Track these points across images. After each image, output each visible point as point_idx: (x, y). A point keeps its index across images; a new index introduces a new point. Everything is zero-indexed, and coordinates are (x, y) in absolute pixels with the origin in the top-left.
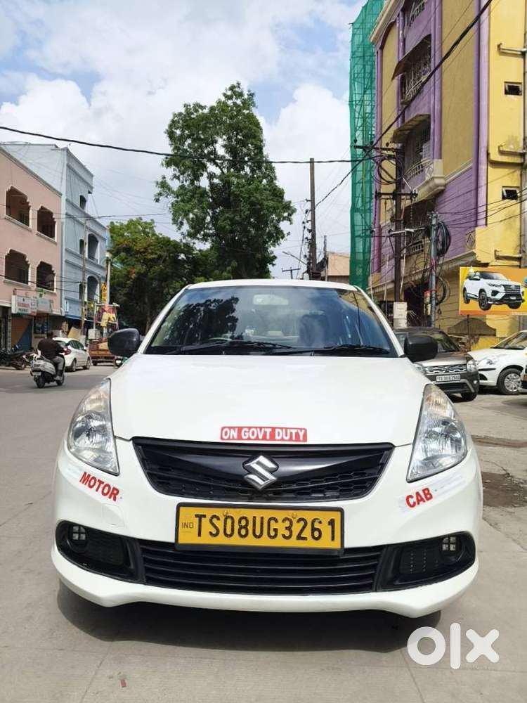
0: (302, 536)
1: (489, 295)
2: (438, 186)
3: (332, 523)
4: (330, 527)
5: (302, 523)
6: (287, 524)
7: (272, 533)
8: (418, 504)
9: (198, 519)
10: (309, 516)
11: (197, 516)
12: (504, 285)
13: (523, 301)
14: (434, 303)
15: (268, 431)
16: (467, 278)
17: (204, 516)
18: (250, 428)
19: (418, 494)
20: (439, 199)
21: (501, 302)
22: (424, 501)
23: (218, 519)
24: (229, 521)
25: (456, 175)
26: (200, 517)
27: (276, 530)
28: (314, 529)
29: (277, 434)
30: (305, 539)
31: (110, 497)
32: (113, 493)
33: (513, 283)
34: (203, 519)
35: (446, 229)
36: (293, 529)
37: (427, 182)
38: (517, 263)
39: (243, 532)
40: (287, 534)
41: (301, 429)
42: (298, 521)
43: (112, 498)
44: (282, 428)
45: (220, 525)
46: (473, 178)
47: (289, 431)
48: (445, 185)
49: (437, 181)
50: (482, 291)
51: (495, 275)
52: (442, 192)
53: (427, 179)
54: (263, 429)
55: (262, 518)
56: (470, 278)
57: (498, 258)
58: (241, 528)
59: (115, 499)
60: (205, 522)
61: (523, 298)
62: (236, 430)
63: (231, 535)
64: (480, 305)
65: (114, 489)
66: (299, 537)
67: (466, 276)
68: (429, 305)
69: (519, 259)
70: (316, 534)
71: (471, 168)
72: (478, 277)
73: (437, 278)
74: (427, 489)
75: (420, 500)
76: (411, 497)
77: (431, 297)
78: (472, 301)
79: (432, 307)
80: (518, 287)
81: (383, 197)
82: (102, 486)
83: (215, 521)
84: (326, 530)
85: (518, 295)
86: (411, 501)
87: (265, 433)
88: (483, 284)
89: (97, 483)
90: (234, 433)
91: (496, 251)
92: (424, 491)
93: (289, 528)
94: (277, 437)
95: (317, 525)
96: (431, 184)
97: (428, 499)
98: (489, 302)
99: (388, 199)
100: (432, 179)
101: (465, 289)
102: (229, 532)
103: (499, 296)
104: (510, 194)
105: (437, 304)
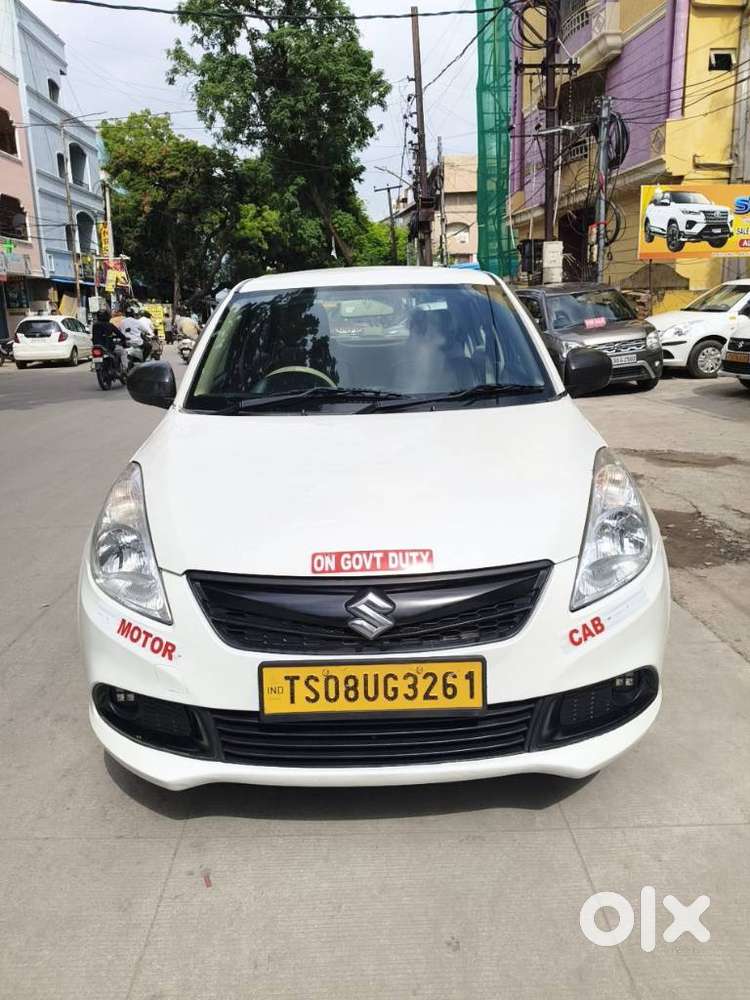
0: (431, 694)
1: (682, 227)
2: (611, 48)
3: (470, 676)
4: (468, 681)
5: (430, 679)
6: (410, 681)
7: (391, 694)
8: (586, 639)
9: (289, 682)
10: (440, 669)
11: (287, 678)
12: (704, 212)
13: (731, 234)
14: (602, 242)
15: (378, 556)
16: (651, 203)
17: (297, 678)
18: (352, 553)
19: (585, 627)
20: (613, 71)
21: (699, 237)
22: (593, 635)
23: (317, 680)
24: (332, 683)
25: (641, 29)
26: (292, 679)
27: (395, 690)
28: (446, 686)
29: (390, 560)
30: (435, 698)
31: (163, 655)
32: (168, 650)
33: (717, 208)
34: (296, 682)
35: (623, 126)
36: (418, 686)
37: (595, 43)
38: (725, 174)
39: (352, 694)
40: (411, 693)
41: (424, 551)
42: (425, 677)
43: (167, 656)
44: (397, 552)
45: (319, 687)
46: (667, 33)
47: (407, 554)
48: (623, 48)
49: (611, 41)
50: (672, 222)
51: (691, 196)
52: (617, 59)
53: (595, 36)
54: (371, 555)
55: (376, 676)
56: (655, 202)
57: (697, 166)
58: (348, 689)
59: (170, 658)
60: (299, 685)
61: (731, 230)
62: (334, 557)
63: (335, 699)
64: (669, 243)
65: (168, 644)
66: (427, 697)
67: (650, 199)
68: (596, 247)
69: (729, 168)
70: (450, 691)
71: (663, 17)
72: (667, 201)
73: (607, 204)
74: (598, 619)
75: (587, 633)
76: (576, 631)
77: (598, 234)
78: (657, 238)
79: (599, 248)
80: (725, 213)
81: (527, 70)
82: (150, 640)
83: (312, 682)
84: (462, 685)
85: (724, 227)
86: (576, 637)
87: (374, 559)
88: (675, 210)
89: (143, 636)
90: (330, 563)
91: (695, 156)
92: (593, 621)
93: (413, 686)
94: (391, 565)
95: (450, 680)
96: (601, 46)
97: (598, 632)
98: (682, 239)
99: (534, 74)
100: (603, 36)
101: (647, 220)
102: (332, 695)
103: (696, 230)
104: (722, 62)
105: (606, 245)
